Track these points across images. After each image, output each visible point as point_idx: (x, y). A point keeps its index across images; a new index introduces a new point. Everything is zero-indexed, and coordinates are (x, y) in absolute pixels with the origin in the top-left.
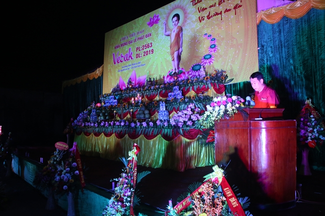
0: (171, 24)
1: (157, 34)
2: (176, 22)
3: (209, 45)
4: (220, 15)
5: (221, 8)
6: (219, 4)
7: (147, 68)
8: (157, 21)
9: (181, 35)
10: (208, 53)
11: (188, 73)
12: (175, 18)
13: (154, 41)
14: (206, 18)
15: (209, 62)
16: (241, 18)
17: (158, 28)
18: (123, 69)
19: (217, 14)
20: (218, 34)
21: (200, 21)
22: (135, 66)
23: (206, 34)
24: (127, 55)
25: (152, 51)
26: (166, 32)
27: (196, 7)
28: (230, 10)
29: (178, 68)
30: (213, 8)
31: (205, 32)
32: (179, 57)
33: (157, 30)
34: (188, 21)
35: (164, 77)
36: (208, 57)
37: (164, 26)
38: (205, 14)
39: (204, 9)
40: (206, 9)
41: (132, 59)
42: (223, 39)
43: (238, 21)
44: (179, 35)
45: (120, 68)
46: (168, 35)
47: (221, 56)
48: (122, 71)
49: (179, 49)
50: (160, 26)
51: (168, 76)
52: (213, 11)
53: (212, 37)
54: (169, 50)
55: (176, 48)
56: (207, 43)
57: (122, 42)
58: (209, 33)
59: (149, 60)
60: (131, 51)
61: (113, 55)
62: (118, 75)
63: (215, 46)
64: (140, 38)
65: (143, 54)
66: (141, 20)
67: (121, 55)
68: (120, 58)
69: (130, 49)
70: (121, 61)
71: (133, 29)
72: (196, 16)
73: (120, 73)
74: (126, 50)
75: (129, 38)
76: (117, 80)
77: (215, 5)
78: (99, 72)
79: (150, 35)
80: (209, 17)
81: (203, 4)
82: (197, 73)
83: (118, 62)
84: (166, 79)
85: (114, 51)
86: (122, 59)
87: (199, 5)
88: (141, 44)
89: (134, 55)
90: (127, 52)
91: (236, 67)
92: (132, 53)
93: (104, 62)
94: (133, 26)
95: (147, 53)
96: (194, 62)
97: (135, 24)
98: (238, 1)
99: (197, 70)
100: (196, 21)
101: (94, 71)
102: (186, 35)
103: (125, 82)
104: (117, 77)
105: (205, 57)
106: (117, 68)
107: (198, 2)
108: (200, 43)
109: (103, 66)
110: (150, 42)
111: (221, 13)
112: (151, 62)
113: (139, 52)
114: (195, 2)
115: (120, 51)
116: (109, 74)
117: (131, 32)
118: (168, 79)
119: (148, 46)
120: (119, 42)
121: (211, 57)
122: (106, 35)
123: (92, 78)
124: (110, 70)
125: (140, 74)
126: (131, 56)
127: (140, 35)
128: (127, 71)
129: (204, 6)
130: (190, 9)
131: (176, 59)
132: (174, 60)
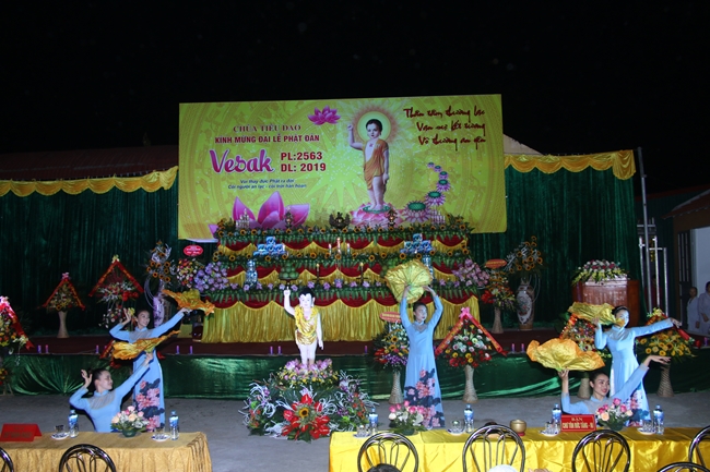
0: (365, 132)
1: (334, 141)
2: (376, 133)
3: (438, 179)
4: (453, 144)
5: (455, 135)
6: (453, 129)
7: (311, 193)
8: (333, 119)
9: (385, 154)
10: (435, 189)
11: (401, 212)
12: (373, 126)
13: (326, 151)
14: (431, 141)
15: (438, 203)
16: (485, 155)
17: (335, 131)
18: (244, 185)
19: (449, 141)
20: (452, 168)
21: (422, 144)
22: (280, 184)
23: (431, 164)
24: (255, 161)
25: (324, 167)
26: (353, 141)
27: (413, 121)
28: (468, 141)
29: (382, 202)
30: (441, 132)
31: (430, 160)
32: (382, 187)
33: (333, 135)
34: (399, 137)
35: (352, 213)
36: (436, 195)
37: (350, 133)
38: (430, 135)
39: (427, 128)
40: (431, 128)
41: (268, 169)
42: (458, 176)
43: (480, 158)
44: (382, 154)
45: (234, 182)
46: (359, 149)
47: (455, 197)
48: (241, 188)
49: (382, 174)
50: (341, 129)
51: (360, 212)
52: (444, 135)
53: (443, 170)
54: (361, 171)
55: (376, 172)
56: (434, 176)
57: (239, 134)
58: (437, 162)
59: (315, 180)
60: (267, 156)
61: (212, 152)
62: (230, 194)
63: (447, 183)
64: (291, 139)
65: (299, 168)
66: (292, 106)
67: (238, 158)
68: (236, 164)
69: (263, 152)
70: (237, 169)
71: (269, 116)
72: (414, 134)
73: (235, 192)
74: (252, 150)
75: (259, 130)
76: (227, 202)
77: (446, 128)
78: (160, 179)
79: (317, 138)
80: (435, 141)
81: (427, 120)
82: (417, 215)
83: (227, 169)
84: (355, 216)
85: (212, 145)
86: (242, 166)
87: (418, 119)
88: (293, 148)
89: (276, 164)
90: (254, 154)
91: (477, 215)
92: (268, 160)
93: (181, 163)
94: (272, 111)
95: (310, 168)
96: (412, 198)
97: (276, 109)
98: (479, 133)
99: (417, 211)
100: (413, 141)
101: (137, 175)
102: (396, 156)
103: (252, 210)
104: (225, 197)
105: (430, 195)
106: (223, 179)
107: (418, 114)
108: (422, 173)
109: (176, 167)
110: (316, 150)
111: (455, 141)
112: (320, 185)
113: (289, 162)
114: (410, 113)
115: (234, 150)
116: (199, 190)
117: (266, 122)
118: (361, 216)
119: (312, 156)
120: (228, 132)
121: (440, 195)
122: (184, 108)
123: (134, 189)
124: (203, 183)
125: (292, 200)
126: (266, 165)
127: (292, 133)
128: (256, 191)
129: (427, 123)
130: (403, 120)
131: (375, 187)
132: (372, 189)
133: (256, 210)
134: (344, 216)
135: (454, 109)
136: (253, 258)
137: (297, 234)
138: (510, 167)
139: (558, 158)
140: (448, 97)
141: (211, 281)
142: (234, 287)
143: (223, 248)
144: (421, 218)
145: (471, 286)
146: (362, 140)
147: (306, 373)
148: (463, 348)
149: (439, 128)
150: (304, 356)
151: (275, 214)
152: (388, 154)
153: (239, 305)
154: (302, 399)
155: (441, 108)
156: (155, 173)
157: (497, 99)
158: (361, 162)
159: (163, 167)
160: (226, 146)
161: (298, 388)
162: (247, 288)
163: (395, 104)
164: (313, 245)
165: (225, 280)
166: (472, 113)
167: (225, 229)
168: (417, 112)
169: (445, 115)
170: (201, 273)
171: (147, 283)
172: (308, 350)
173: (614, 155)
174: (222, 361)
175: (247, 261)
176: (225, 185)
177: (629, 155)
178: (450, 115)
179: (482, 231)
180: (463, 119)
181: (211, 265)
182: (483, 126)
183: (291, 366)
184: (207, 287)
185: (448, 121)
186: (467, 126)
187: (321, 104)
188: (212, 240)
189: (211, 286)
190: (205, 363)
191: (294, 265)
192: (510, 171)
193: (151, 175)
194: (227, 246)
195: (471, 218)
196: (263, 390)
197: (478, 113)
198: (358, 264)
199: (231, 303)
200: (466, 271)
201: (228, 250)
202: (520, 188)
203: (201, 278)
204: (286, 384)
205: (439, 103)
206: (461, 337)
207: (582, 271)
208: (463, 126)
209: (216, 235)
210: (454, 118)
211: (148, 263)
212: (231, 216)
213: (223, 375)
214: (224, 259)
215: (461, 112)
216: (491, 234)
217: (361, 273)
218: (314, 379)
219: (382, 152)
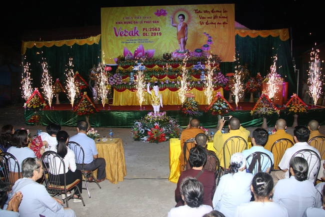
1: (165, 23)
2: (182, 20)
3: (208, 39)
5: (215, 21)
6: (214, 18)
8: (165, 14)
10: (206, 44)
11: (192, 53)
12: (181, 17)
13: (162, 27)
14: (205, 24)
15: (207, 49)
16: (227, 30)
17: (165, 19)
18: (128, 41)
19: (212, 23)
20: (213, 35)
21: (201, 24)
22: (142, 41)
23: (205, 33)
24: (132, 32)
25: (160, 34)
26: (173, 23)
27: (198, 15)
28: (220, 24)
29: (184, 49)
30: (209, 20)
31: (205, 31)
32: (185, 42)
33: (164, 21)
34: (192, 22)
35: (172, 53)
37: (171, 20)
38: (205, 21)
39: (203, 18)
40: (205, 18)
41: (138, 35)
42: (216, 38)
43: (225, 31)
44: (184, 29)
45: (124, 40)
46: (175, 26)
47: (214, 47)
48: (127, 43)
49: (185, 37)
50: (168, 19)
51: (175, 53)
53: (210, 36)
54: (176, 36)
55: (182, 36)
56: (206, 38)
57: (126, 20)
58: (207, 32)
59: (157, 40)
60: (137, 29)
61: (114, 28)
62: (122, 45)
63: (211, 41)
64: (147, 22)
65: (150, 34)
66: (147, 8)
67: (125, 30)
68: (124, 33)
69: (135, 28)
70: (125, 35)
71: (138, 13)
72: (197, 20)
73: (124, 44)
74: (131, 27)
75: (134, 19)
76: (121, 49)
77: (211, 18)
78: (94, 40)
79: (158, 22)
80: (207, 24)
81: (203, 15)
82: (199, 54)
83: (121, 35)
84: (173, 54)
85: (114, 25)
86: (127, 34)
87: (200, 14)
88: (148, 26)
89: (141, 33)
90: (132, 29)
91: (223, 54)
92: (138, 31)
93: (102, 33)
94: (139, 11)
95: (155, 34)
96: (197, 47)
97: (141, 10)
98: (225, 20)
99: (199, 52)
100: (198, 23)
101: (84, 38)
102: (191, 29)
103: (131, 52)
104: (120, 47)
105: (204, 46)
106: (119, 39)
107: (200, 12)
108: (201, 37)
109: (100, 35)
110: (158, 27)
111: (215, 24)
112: (159, 41)
113: (146, 32)
114: (197, 12)
115: (123, 27)
116: (110, 44)
117: (137, 15)
118: (176, 55)
119: (156, 29)
120: (121, 20)
121: (208, 46)
122: (103, 9)
123: (83, 44)
124: (111, 41)
125: (148, 48)
126: (137, 33)
127: (147, 20)
128: (133, 44)
129: (203, 16)
130: (193, 14)
131: (182, 43)
132: (180, 43)
133: (133, 52)
134: (169, 55)
135: (215, 10)
136: (132, 71)
137: (150, 62)
138: (237, 34)
139: (257, 31)
140: (212, 5)
141: (116, 81)
142: (125, 83)
143: (120, 68)
144: (200, 55)
145: (221, 83)
146: (176, 23)
147: (156, 117)
148: (217, 108)
149: (208, 18)
150: (155, 110)
151: (141, 53)
152: (187, 29)
153: (127, 91)
154: (155, 127)
155: (209, 10)
156: (92, 37)
157: (233, 6)
158: (176, 32)
159: (95, 35)
160: (120, 25)
161: (153, 123)
162: (130, 84)
163: (190, 8)
164: (157, 67)
165: (121, 81)
166: (222, 12)
167: (121, 60)
168: (199, 11)
169: (211, 12)
170: (111, 78)
171: (90, 82)
172: (156, 108)
173: (280, 31)
174: (121, 113)
175: (130, 73)
176: (120, 42)
177: (287, 30)
178: (213, 12)
179: (225, 61)
180: (219, 14)
181: (115, 75)
182: (227, 17)
183: (150, 114)
184: (114, 83)
185: (212, 15)
186: (220, 17)
187: (159, 8)
188: (115, 64)
189: (116, 83)
190: (115, 113)
191: (149, 75)
192: (237, 37)
193: (90, 38)
194: (122, 67)
195: (221, 56)
196: (139, 124)
197: (225, 12)
198: (175, 74)
199: (124, 90)
200: (218, 77)
201: (122, 68)
202: (241, 44)
203: (112, 80)
204: (148, 121)
205: (208, 7)
206: (217, 104)
207: (265, 78)
208: (218, 17)
209: (117, 62)
210: (215, 14)
211: (90, 74)
212: (123, 55)
213: (122, 118)
214: (120, 72)
215: (218, 11)
216: (229, 62)
217: (176, 78)
218: (159, 119)
219: (185, 27)
